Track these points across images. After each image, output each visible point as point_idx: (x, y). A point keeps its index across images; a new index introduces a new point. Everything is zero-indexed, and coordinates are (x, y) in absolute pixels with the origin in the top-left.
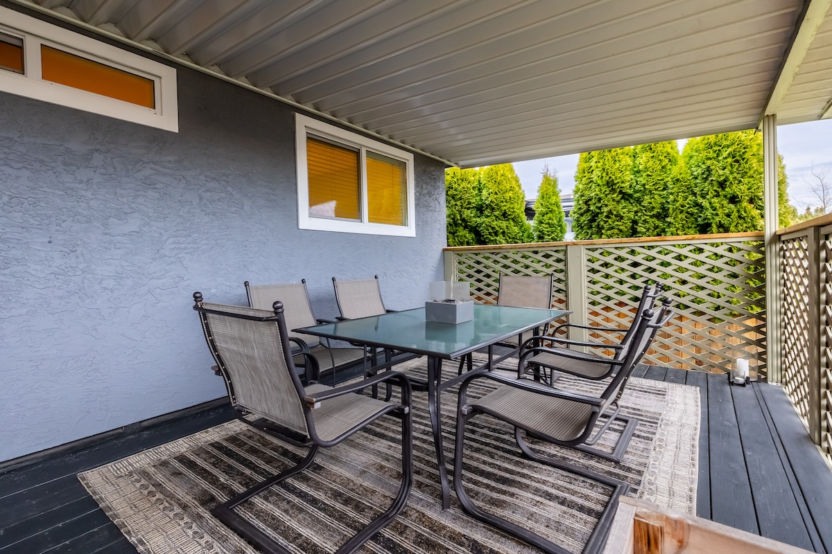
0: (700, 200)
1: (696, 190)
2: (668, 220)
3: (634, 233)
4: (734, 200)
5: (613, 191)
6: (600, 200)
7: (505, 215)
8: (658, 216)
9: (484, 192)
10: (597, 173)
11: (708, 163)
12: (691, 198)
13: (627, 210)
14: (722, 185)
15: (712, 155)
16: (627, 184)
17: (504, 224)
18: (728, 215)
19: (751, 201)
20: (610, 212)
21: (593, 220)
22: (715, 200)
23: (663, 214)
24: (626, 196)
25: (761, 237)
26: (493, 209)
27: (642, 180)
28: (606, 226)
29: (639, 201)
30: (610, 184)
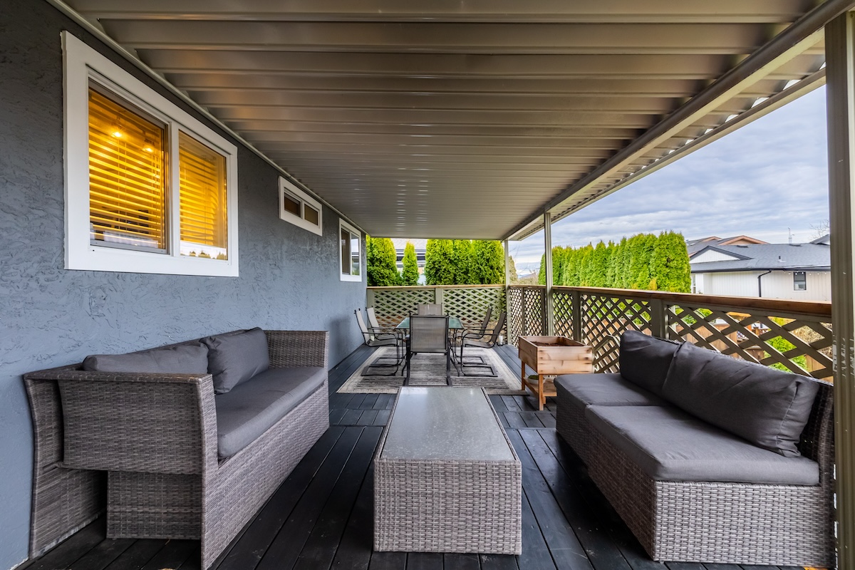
0: (481, 267)
1: (479, 261)
2: (469, 275)
3: (455, 282)
4: (492, 268)
5: (446, 258)
6: (440, 262)
7: (388, 266)
8: (465, 273)
9: (375, 251)
10: (438, 248)
11: (483, 250)
12: (477, 265)
13: (452, 268)
14: (488, 260)
15: (484, 246)
16: (451, 256)
17: (387, 271)
18: (490, 275)
19: (497, 269)
20: (445, 269)
21: (436, 273)
22: (486, 267)
23: (466, 273)
24: (451, 262)
25: (504, 287)
26: (381, 262)
27: (457, 254)
28: (443, 277)
29: (456, 264)
30: (445, 254)
